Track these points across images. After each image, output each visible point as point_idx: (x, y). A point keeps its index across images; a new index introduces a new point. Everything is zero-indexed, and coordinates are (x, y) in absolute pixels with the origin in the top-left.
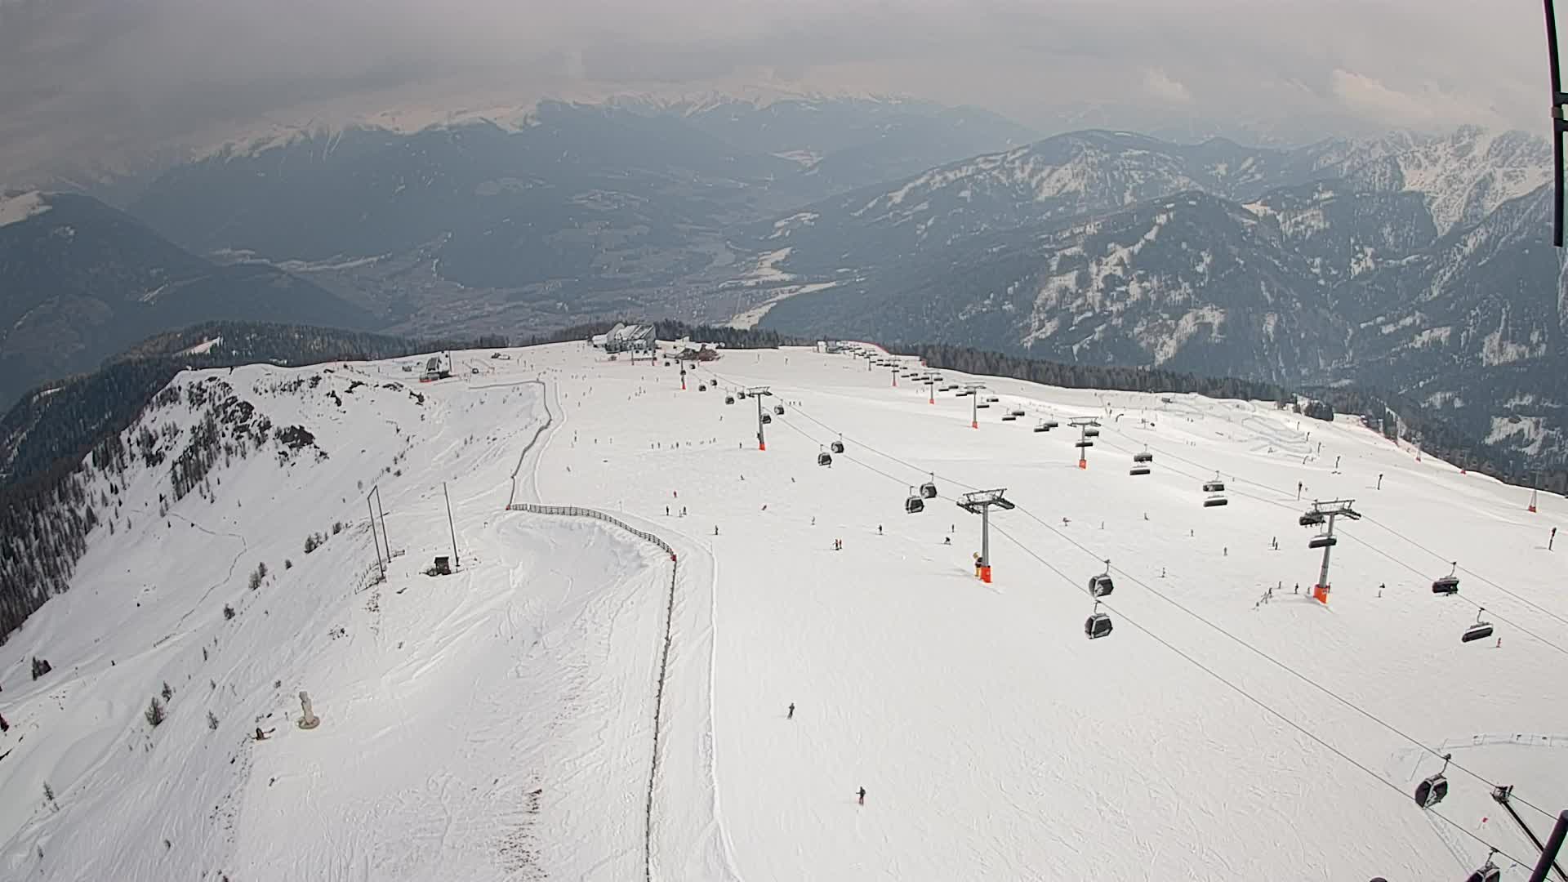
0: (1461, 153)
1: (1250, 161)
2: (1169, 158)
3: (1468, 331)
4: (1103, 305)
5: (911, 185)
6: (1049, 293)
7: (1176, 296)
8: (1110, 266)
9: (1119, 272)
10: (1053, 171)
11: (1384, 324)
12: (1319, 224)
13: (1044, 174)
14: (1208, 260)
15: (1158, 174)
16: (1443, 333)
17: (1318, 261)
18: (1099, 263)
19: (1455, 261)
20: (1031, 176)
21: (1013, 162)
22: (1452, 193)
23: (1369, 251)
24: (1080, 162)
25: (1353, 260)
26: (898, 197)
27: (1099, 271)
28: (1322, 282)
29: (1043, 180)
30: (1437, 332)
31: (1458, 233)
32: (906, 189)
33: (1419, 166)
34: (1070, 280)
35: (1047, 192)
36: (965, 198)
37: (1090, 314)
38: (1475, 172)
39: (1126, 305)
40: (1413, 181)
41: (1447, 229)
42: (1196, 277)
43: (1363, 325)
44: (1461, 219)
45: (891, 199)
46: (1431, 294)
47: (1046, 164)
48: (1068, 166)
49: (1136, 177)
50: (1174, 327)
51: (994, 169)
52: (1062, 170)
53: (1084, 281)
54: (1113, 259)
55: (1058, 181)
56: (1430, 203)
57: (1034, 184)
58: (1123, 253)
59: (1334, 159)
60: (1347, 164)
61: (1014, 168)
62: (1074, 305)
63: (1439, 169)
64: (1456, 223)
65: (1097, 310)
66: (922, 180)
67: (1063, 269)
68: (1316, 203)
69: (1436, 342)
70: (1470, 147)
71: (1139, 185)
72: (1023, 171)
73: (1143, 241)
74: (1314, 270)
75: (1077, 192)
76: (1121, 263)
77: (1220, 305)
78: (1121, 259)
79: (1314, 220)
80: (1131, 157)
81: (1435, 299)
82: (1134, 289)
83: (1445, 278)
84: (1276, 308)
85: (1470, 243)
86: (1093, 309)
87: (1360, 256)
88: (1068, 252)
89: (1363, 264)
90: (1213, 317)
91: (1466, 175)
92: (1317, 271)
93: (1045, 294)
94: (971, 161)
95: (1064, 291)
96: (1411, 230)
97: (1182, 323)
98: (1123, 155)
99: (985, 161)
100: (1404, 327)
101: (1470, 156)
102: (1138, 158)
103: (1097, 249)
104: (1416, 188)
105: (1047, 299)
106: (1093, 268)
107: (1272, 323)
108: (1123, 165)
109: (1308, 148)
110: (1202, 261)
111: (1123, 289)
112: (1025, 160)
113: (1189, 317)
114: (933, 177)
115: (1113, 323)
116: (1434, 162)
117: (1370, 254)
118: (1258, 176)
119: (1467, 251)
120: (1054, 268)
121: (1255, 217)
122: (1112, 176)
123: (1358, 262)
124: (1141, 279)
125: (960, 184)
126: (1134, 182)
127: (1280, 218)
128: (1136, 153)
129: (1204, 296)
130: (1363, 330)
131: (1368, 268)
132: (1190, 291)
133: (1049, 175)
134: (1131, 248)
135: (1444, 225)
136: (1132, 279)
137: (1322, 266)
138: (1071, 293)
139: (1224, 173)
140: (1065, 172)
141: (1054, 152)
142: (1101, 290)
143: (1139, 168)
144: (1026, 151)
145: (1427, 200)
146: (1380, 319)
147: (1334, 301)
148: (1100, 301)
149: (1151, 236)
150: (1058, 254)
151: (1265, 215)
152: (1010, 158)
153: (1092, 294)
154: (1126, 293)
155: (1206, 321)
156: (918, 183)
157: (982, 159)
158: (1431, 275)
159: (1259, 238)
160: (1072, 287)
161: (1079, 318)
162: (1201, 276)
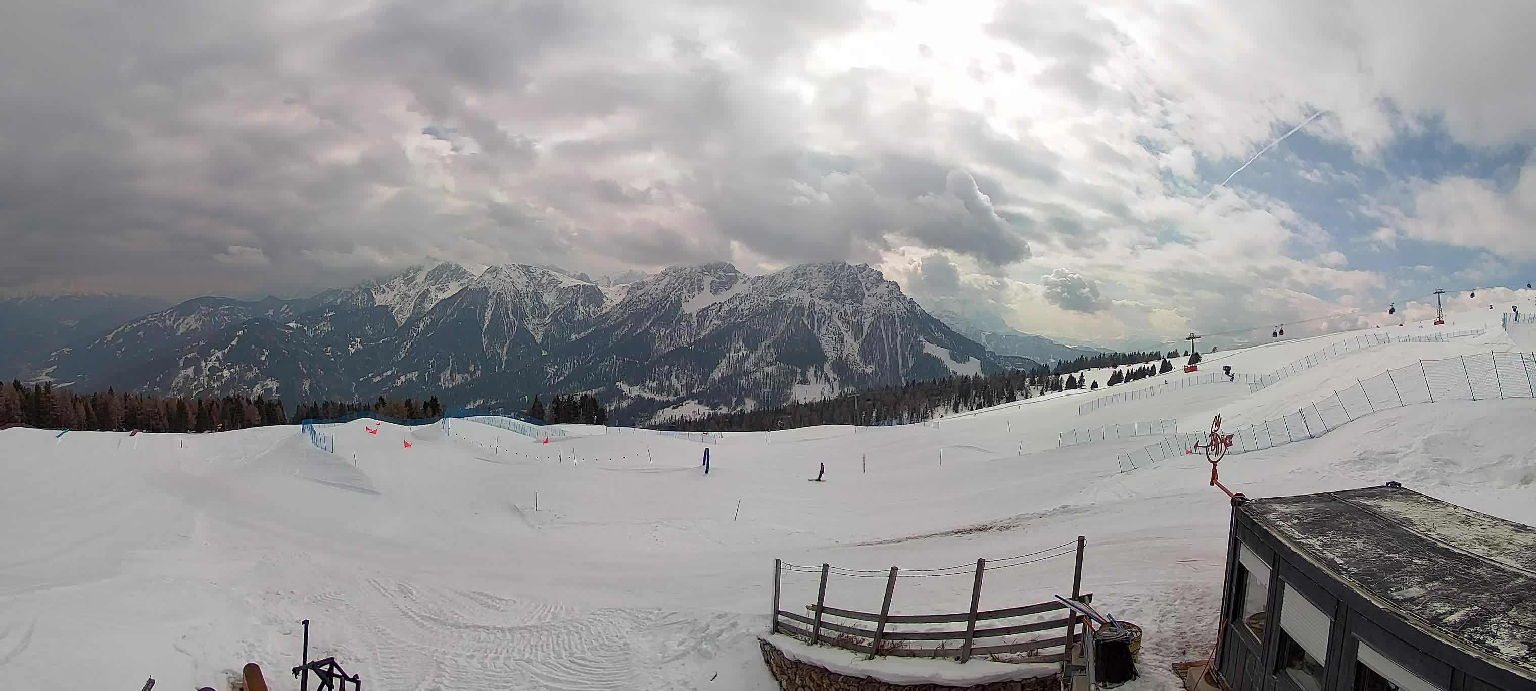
0: (409, 281)
1: (286, 306)
2: (244, 308)
3: (429, 372)
4: (209, 384)
5: (115, 331)
6: (179, 379)
7: (250, 375)
8: (212, 362)
9: (217, 364)
10: (184, 320)
11: (374, 377)
12: (329, 329)
13: (181, 321)
14: (267, 353)
16: (414, 375)
17: (329, 348)
18: (205, 361)
19: (413, 337)
20: (174, 322)
22: (404, 303)
24: (199, 313)
25: (350, 346)
26: (109, 338)
27: (206, 365)
28: (333, 359)
29: (180, 324)
30: (409, 376)
31: (411, 323)
32: (113, 334)
33: (384, 293)
34: (190, 371)
35: (182, 330)
36: (140, 336)
37: (202, 390)
38: (418, 291)
39: (222, 382)
40: (380, 300)
41: (403, 322)
42: (259, 364)
43: (361, 380)
44: (411, 316)
45: (106, 339)
46: (400, 356)
47: (181, 316)
48: (192, 316)
49: (227, 319)
50: (250, 392)
51: (155, 320)
53: (198, 371)
54: (214, 358)
55: (187, 324)
56: (392, 310)
57: (175, 326)
58: (219, 354)
59: (331, 299)
61: (165, 319)
62: (193, 385)
63: (396, 292)
64: (408, 318)
65: (206, 387)
66: (122, 328)
67: (186, 367)
68: (325, 319)
69: (410, 381)
70: (414, 278)
71: (228, 323)
72: (170, 320)
73: (230, 346)
74: (328, 354)
75: (196, 328)
76: (218, 359)
77: (274, 377)
78: (218, 357)
79: (326, 327)
80: (224, 309)
81: (403, 358)
82: (226, 373)
83: (408, 347)
84: (309, 376)
85: (421, 326)
86: (203, 387)
87: (353, 343)
88: (189, 356)
89: (355, 347)
90: (273, 385)
91: (412, 293)
92: (330, 354)
93: (177, 380)
94: (145, 318)
95: (187, 377)
96: (382, 325)
97: (255, 390)
98: (220, 308)
99: (151, 317)
100: (386, 376)
101: (414, 282)
102: (227, 309)
103: (205, 354)
104: (383, 303)
105: (178, 383)
106: (203, 364)
107: (308, 384)
108: (220, 313)
109: (316, 296)
110: (264, 354)
111: (220, 374)
112: (171, 316)
113: (258, 386)
114: (126, 327)
115: (216, 393)
116: (392, 290)
117: (359, 341)
118: (290, 314)
119: (419, 330)
120: (182, 365)
121: (292, 329)
122: (215, 319)
123: (353, 346)
124: (229, 368)
125: (138, 329)
127: (306, 328)
128: (227, 307)
129: (266, 374)
130: (361, 382)
131: (359, 349)
132: (258, 371)
133: (183, 322)
134: (224, 351)
135: (401, 320)
136: (225, 368)
137: (332, 350)
138: (191, 379)
139: (272, 314)
140: (191, 319)
141: (185, 309)
142: (208, 376)
143: (227, 315)
144: (171, 310)
145: (390, 309)
146: (370, 375)
147: (341, 369)
148: (207, 382)
149: (234, 343)
150: (184, 358)
151: (297, 328)
152: (164, 314)
153: (203, 379)
154: (222, 376)
155: (269, 387)
156: (119, 330)
157: (150, 316)
158: (398, 346)
159: (295, 340)
160: (192, 376)
161: (194, 393)
162: (263, 362)
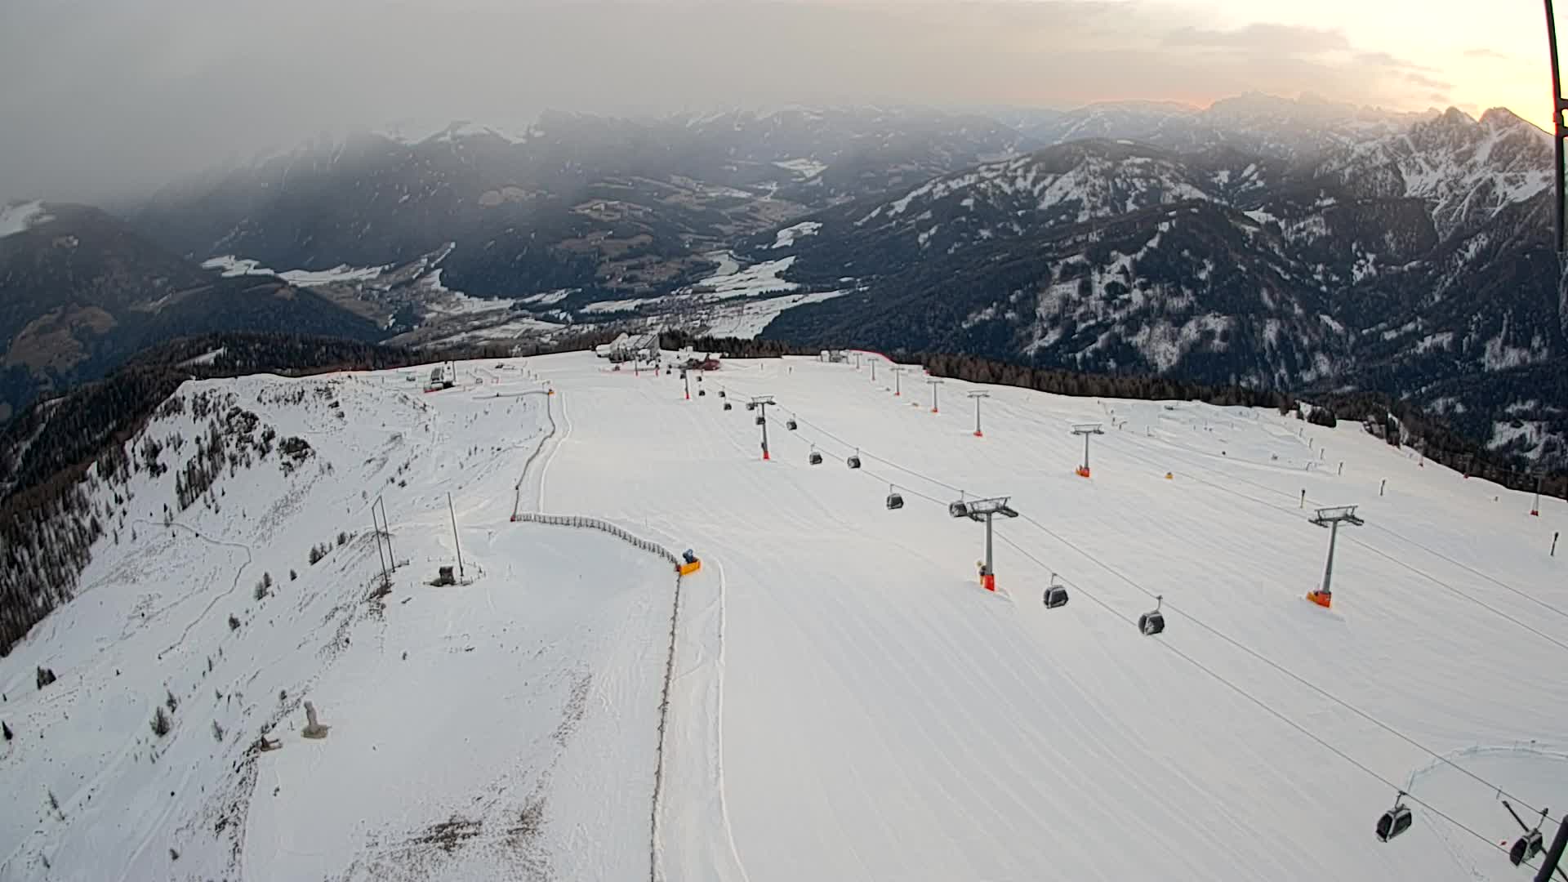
0: (1462, 158)
1: (1253, 168)
2: (1169, 165)
3: (1470, 337)
4: (1105, 313)
5: (914, 194)
6: (1052, 301)
7: (1179, 304)
8: (1113, 275)
9: (1121, 279)
10: (1055, 179)
11: (1386, 330)
12: (1321, 231)
13: (1046, 182)
14: (1210, 267)
15: (1160, 182)
16: (1445, 339)
17: (1320, 267)
18: (1102, 271)
19: (1456, 267)
20: (1034, 184)
21: (1015, 170)
22: (1453, 199)
23: (1371, 257)
24: (1083, 170)
25: (1355, 267)
27: (1102, 278)
28: (1324, 288)
29: (1045, 188)
30: (1439, 338)
31: (1461, 238)
32: (908, 199)
33: (1420, 172)
34: (1071, 289)
35: (1050, 200)
36: (967, 207)
37: (1092, 322)
38: (1476, 177)
39: (1129, 313)
40: (1414, 187)
41: (1449, 235)
42: (1195, 285)
44: (1462, 225)
45: (894, 207)
46: (1433, 299)
47: (1048, 172)
48: (1071, 174)
49: (1138, 184)
50: (1176, 334)
51: (995, 178)
52: (1064, 178)
53: (1086, 289)
54: (1116, 267)
55: (1061, 189)
56: (1431, 209)
57: (1036, 192)
58: (1125, 261)
59: (1335, 166)
60: (1348, 171)
61: (1016, 177)
62: (1077, 313)
63: (1440, 174)
64: (1457, 228)
65: (1100, 318)
66: (925, 189)
67: (1066, 276)
68: (1318, 209)
69: (1438, 349)
70: (1470, 153)
71: (1141, 192)
72: (1025, 178)
73: (1145, 249)
74: (1316, 277)
75: (1080, 201)
76: (1123, 270)
77: (1222, 312)
78: (1124, 268)
79: (1315, 227)
80: (1133, 165)
81: (1437, 305)
82: (1137, 296)
83: (1447, 284)
84: (1282, 315)
85: (1472, 248)
86: (1096, 317)
87: (1362, 262)
88: (1071, 260)
89: (1365, 270)
90: (1217, 323)
91: (1467, 180)
92: (1319, 277)
93: (1047, 301)
94: (974, 170)
95: (1066, 300)
96: (1412, 236)
97: (1185, 331)
98: (1125, 162)
99: (988, 170)
100: (1407, 334)
101: (1470, 162)
102: (1139, 166)
103: (1100, 260)
104: (1418, 194)
105: (1049, 308)
106: (1096, 276)
107: (1274, 329)
108: (1125, 172)
109: (1309, 155)
110: (1205, 268)
111: (1126, 296)
112: (1027, 168)
113: (1192, 325)
114: (935, 185)
115: (1116, 331)
116: (1435, 168)
117: (1371, 260)
118: (1260, 183)
119: (1468, 256)
120: (1057, 276)
121: (1257, 224)
122: (1115, 184)
123: (1360, 268)
124: (1143, 287)
125: (962, 193)
126: (1136, 189)
127: (1282, 224)
128: (1139, 161)
129: (1208, 303)
130: (1365, 336)
131: (1370, 274)
132: (1192, 298)
133: (1052, 184)
134: (1134, 256)
135: (1445, 231)
136: (1135, 287)
137: (1324, 272)
138: (1075, 302)
139: (1226, 181)
140: (1067, 180)
141: (1057, 159)
142: (1102, 298)
143: (1142, 176)
144: (1028, 160)
145: (1427, 206)
146: (1382, 325)
147: (1337, 307)
148: (1103, 309)
149: (1153, 243)
150: (1061, 262)
151: (1267, 222)
152: (1013, 166)
153: (1095, 302)
154: (1129, 301)
155: (1209, 328)
156: (921, 191)
157: (984, 167)
158: (1433, 281)
159: (1261, 245)
160: (1075, 295)
161: (1082, 326)
162: (1204, 284)
